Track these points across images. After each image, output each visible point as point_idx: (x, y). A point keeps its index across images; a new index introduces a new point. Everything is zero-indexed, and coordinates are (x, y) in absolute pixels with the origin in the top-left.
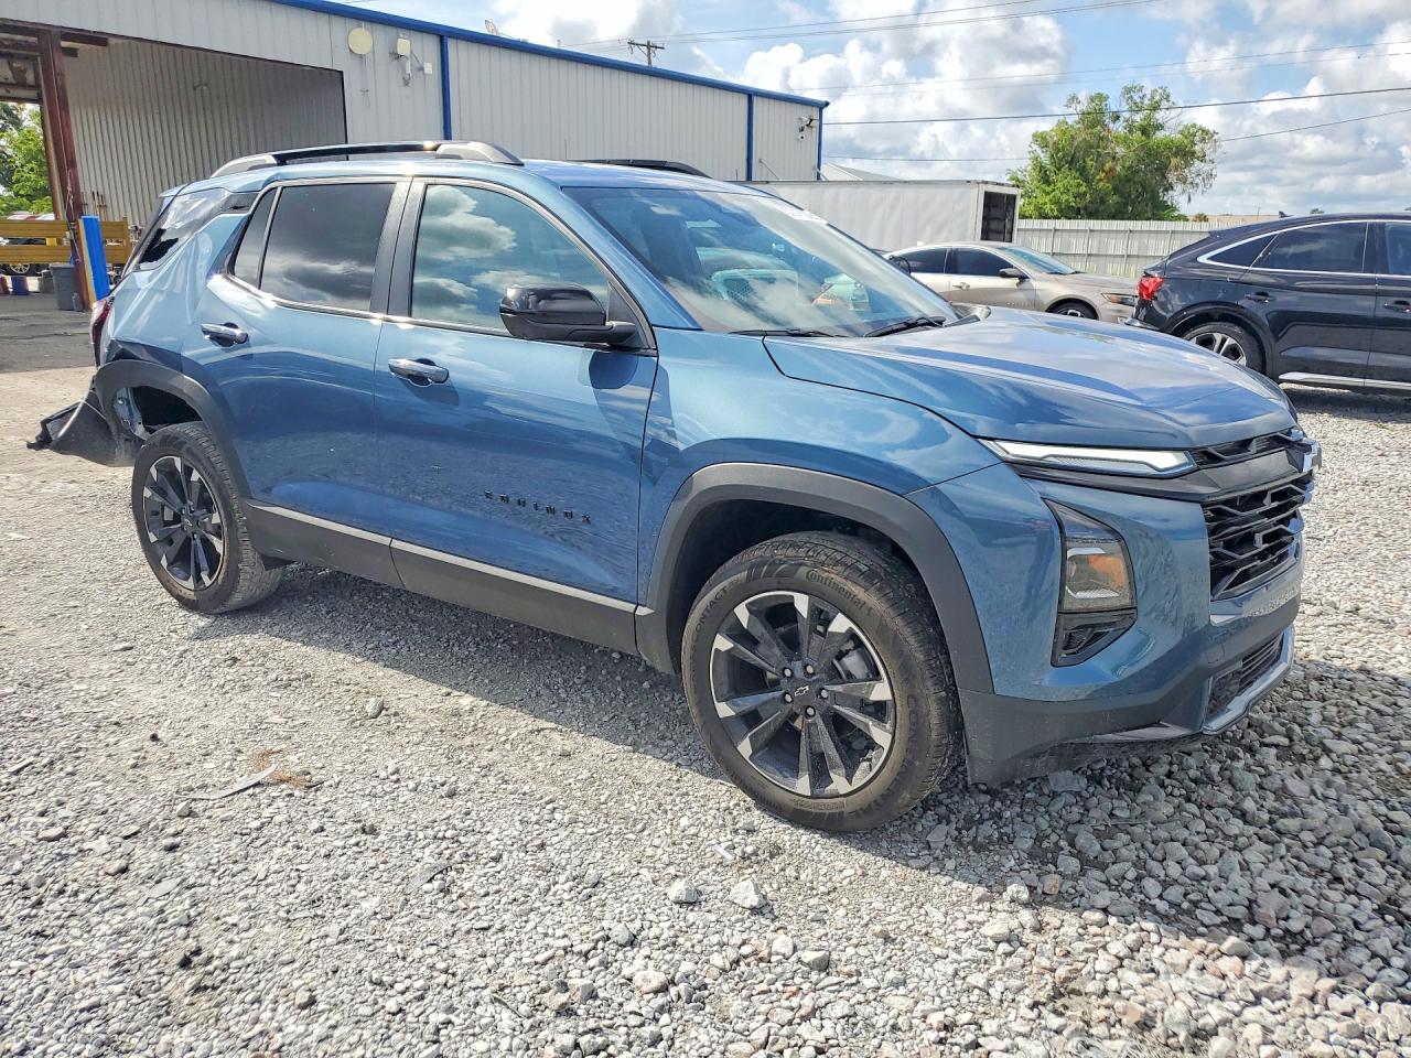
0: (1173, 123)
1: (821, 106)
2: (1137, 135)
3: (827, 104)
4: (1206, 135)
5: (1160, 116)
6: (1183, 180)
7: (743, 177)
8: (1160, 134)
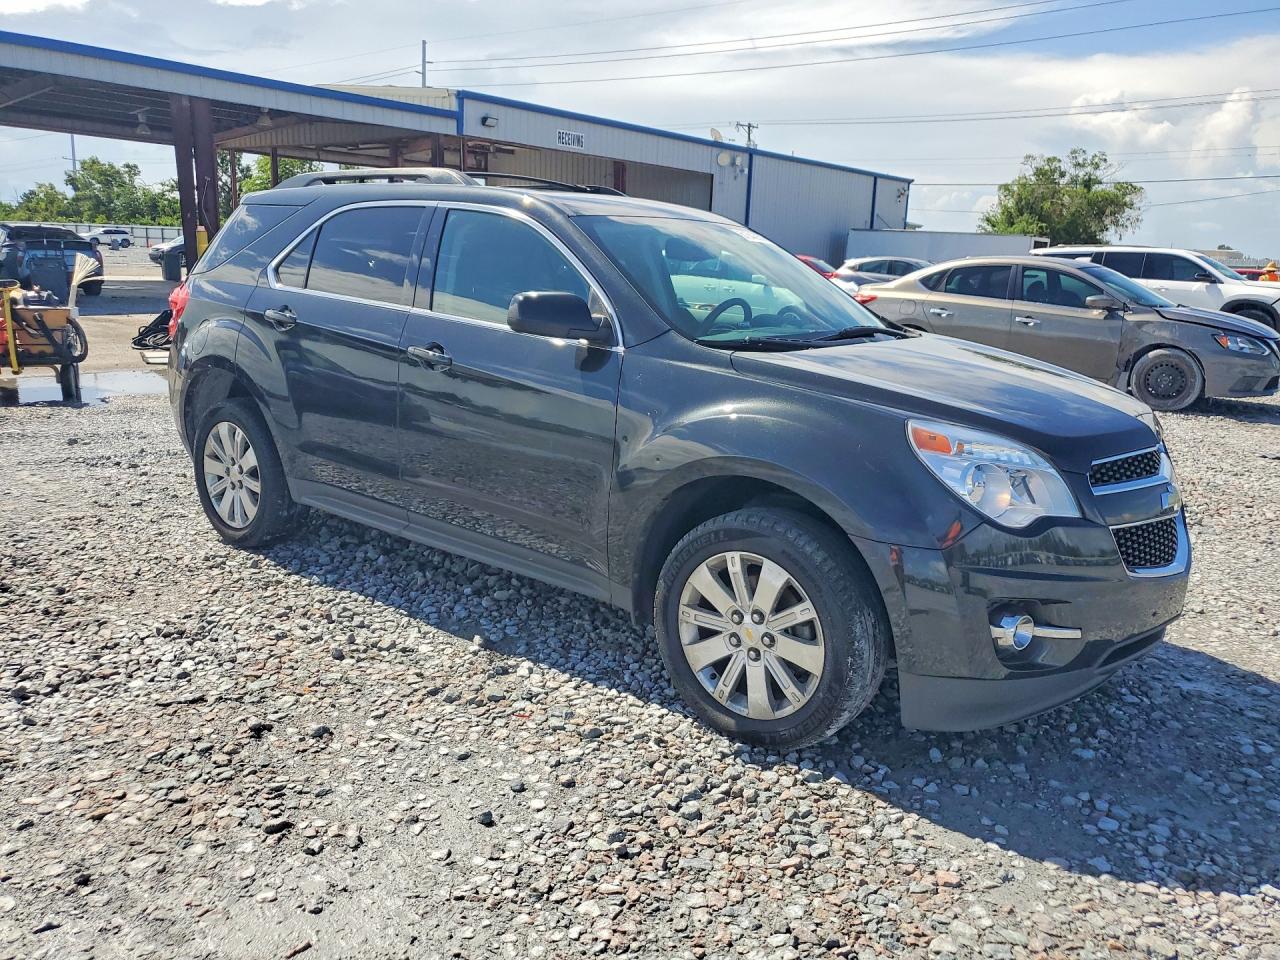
0: (1109, 178)
1: (910, 182)
2: (1080, 188)
3: (913, 181)
4: (1135, 189)
5: (1098, 173)
6: (1116, 223)
7: (868, 227)
8: (1096, 188)
